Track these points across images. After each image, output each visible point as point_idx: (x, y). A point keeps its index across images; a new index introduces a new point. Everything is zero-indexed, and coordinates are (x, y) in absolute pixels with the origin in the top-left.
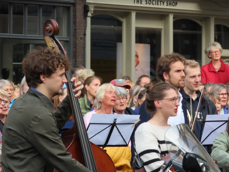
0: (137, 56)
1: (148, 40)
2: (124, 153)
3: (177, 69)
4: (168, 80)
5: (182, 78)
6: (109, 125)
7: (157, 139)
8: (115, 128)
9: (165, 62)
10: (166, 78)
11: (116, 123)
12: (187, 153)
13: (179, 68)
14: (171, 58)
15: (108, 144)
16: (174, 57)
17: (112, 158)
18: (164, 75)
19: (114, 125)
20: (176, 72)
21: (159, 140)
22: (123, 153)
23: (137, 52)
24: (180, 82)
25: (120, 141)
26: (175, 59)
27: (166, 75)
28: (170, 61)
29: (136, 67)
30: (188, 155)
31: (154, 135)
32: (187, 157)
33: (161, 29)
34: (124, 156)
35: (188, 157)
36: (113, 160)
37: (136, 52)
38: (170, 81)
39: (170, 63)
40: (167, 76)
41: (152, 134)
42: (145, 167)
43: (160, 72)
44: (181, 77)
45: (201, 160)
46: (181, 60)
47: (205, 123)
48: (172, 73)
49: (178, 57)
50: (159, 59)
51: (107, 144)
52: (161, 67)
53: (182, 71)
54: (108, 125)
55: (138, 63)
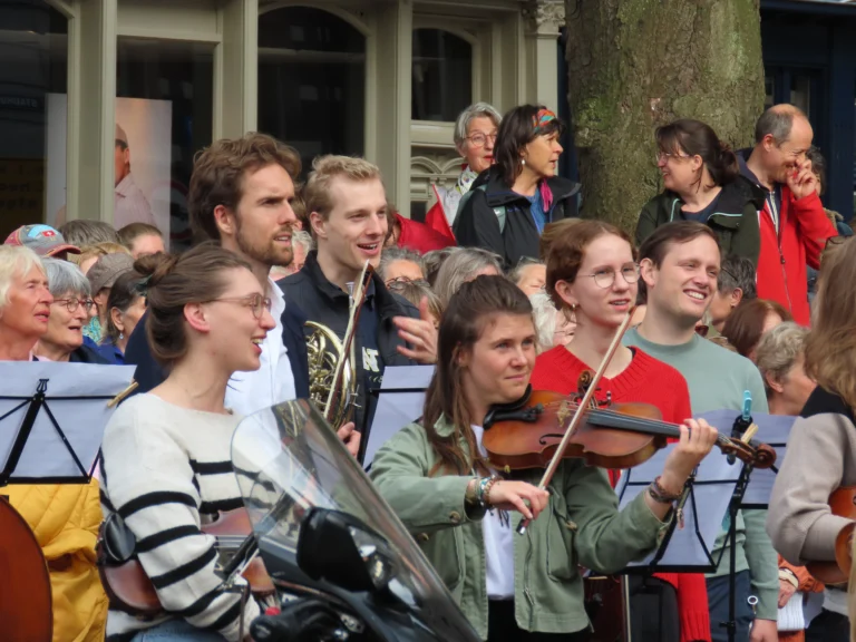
0: (122, 144)
1: (164, 85)
2: (78, 506)
3: (265, 193)
4: (229, 235)
5: (283, 230)
6: (19, 403)
7: (188, 453)
8: (42, 413)
9: (223, 168)
10: (224, 225)
11: (47, 394)
12: (314, 510)
13: (275, 190)
14: (245, 154)
15: (15, 474)
16: (257, 147)
17: (31, 526)
18: (218, 216)
19: (37, 402)
20: (263, 204)
21: (193, 458)
22: (73, 506)
23: (123, 127)
24: (276, 243)
25: (61, 464)
26: (258, 155)
27: (223, 216)
28: (240, 164)
29: (117, 184)
30: (318, 515)
31: (177, 441)
32: (313, 523)
33: (215, 44)
34: (79, 519)
35: (319, 524)
36: (36, 533)
37: (120, 131)
38: (238, 238)
39: (240, 171)
40: (229, 220)
41: (171, 435)
42: (143, 557)
43: (204, 204)
44: (281, 224)
45: (365, 536)
46: (281, 160)
47: (377, 397)
48: (247, 207)
49: (271, 150)
50: (201, 154)
51: (12, 475)
52: (206, 187)
53: (286, 202)
54: (17, 403)
55: (124, 170)
